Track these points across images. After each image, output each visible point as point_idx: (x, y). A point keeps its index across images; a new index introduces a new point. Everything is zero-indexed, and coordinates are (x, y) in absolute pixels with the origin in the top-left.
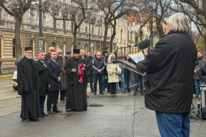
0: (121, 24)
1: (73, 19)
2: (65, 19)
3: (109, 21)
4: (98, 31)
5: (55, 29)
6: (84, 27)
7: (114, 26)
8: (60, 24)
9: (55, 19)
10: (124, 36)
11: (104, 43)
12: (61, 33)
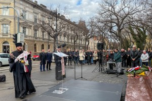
0: (91, 40)
1: (74, 39)
2: (71, 39)
3: (87, 39)
4: (83, 43)
5: (68, 42)
6: (78, 41)
7: (89, 41)
8: (70, 41)
9: (68, 39)
10: (93, 45)
11: (85, 47)
12: (70, 44)
